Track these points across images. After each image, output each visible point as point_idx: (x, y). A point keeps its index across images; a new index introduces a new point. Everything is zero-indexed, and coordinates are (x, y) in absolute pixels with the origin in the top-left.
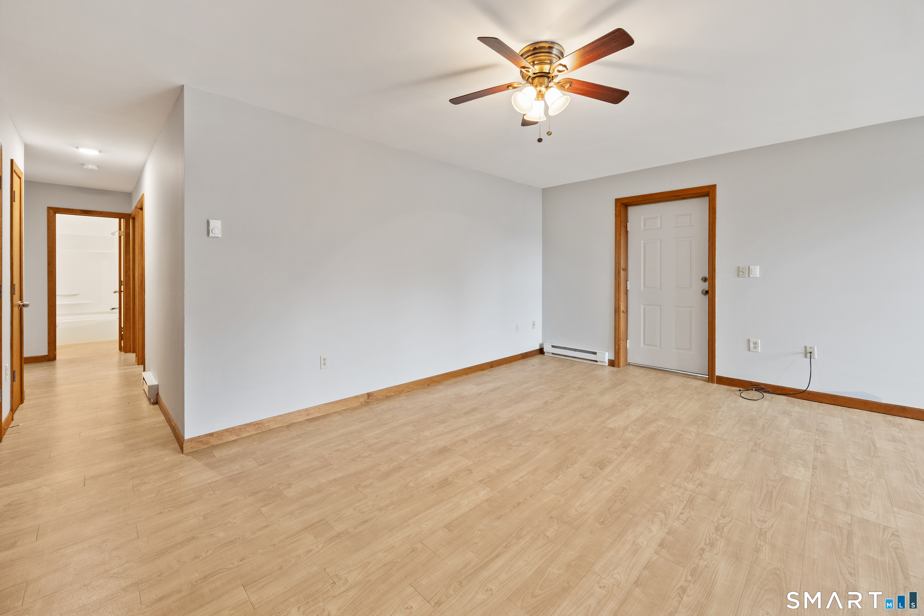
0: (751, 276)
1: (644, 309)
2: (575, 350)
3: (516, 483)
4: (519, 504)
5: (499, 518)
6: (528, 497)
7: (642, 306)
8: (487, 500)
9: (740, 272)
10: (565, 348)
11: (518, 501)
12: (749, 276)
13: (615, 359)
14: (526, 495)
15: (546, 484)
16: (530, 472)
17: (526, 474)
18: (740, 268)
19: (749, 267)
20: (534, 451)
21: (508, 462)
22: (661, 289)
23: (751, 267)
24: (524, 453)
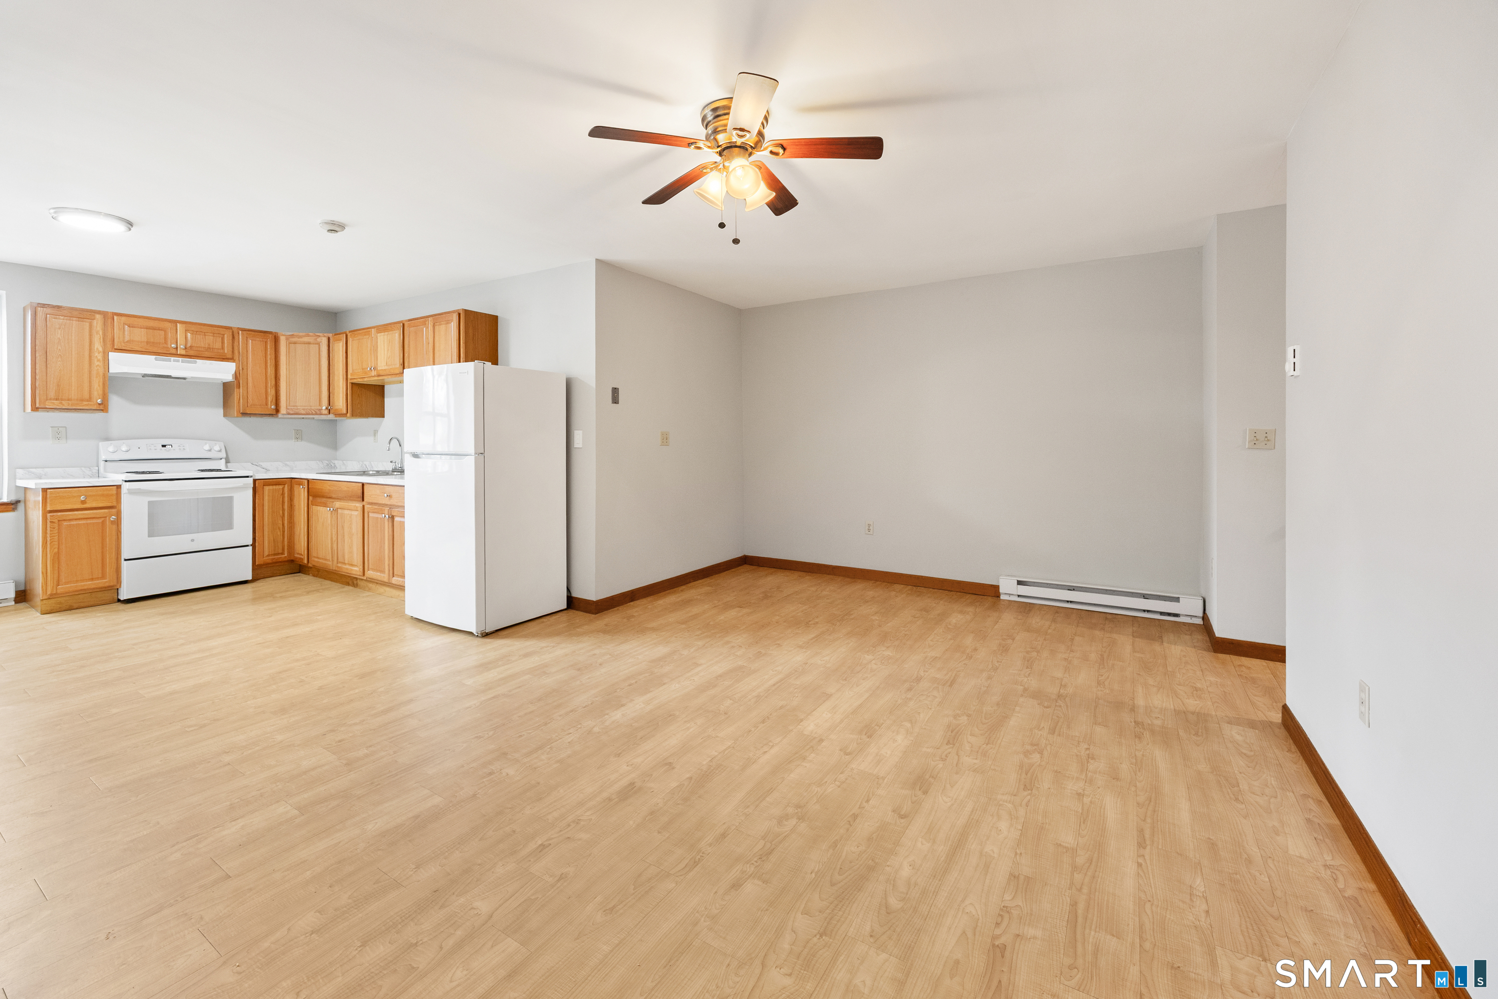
3: (771, 744)
4: (763, 722)
5: (781, 708)
6: (753, 729)
8: (802, 720)
11: (765, 724)
14: (756, 731)
15: (729, 747)
16: (753, 763)
17: (759, 758)
20: (748, 807)
21: (792, 775)
24: (768, 799)
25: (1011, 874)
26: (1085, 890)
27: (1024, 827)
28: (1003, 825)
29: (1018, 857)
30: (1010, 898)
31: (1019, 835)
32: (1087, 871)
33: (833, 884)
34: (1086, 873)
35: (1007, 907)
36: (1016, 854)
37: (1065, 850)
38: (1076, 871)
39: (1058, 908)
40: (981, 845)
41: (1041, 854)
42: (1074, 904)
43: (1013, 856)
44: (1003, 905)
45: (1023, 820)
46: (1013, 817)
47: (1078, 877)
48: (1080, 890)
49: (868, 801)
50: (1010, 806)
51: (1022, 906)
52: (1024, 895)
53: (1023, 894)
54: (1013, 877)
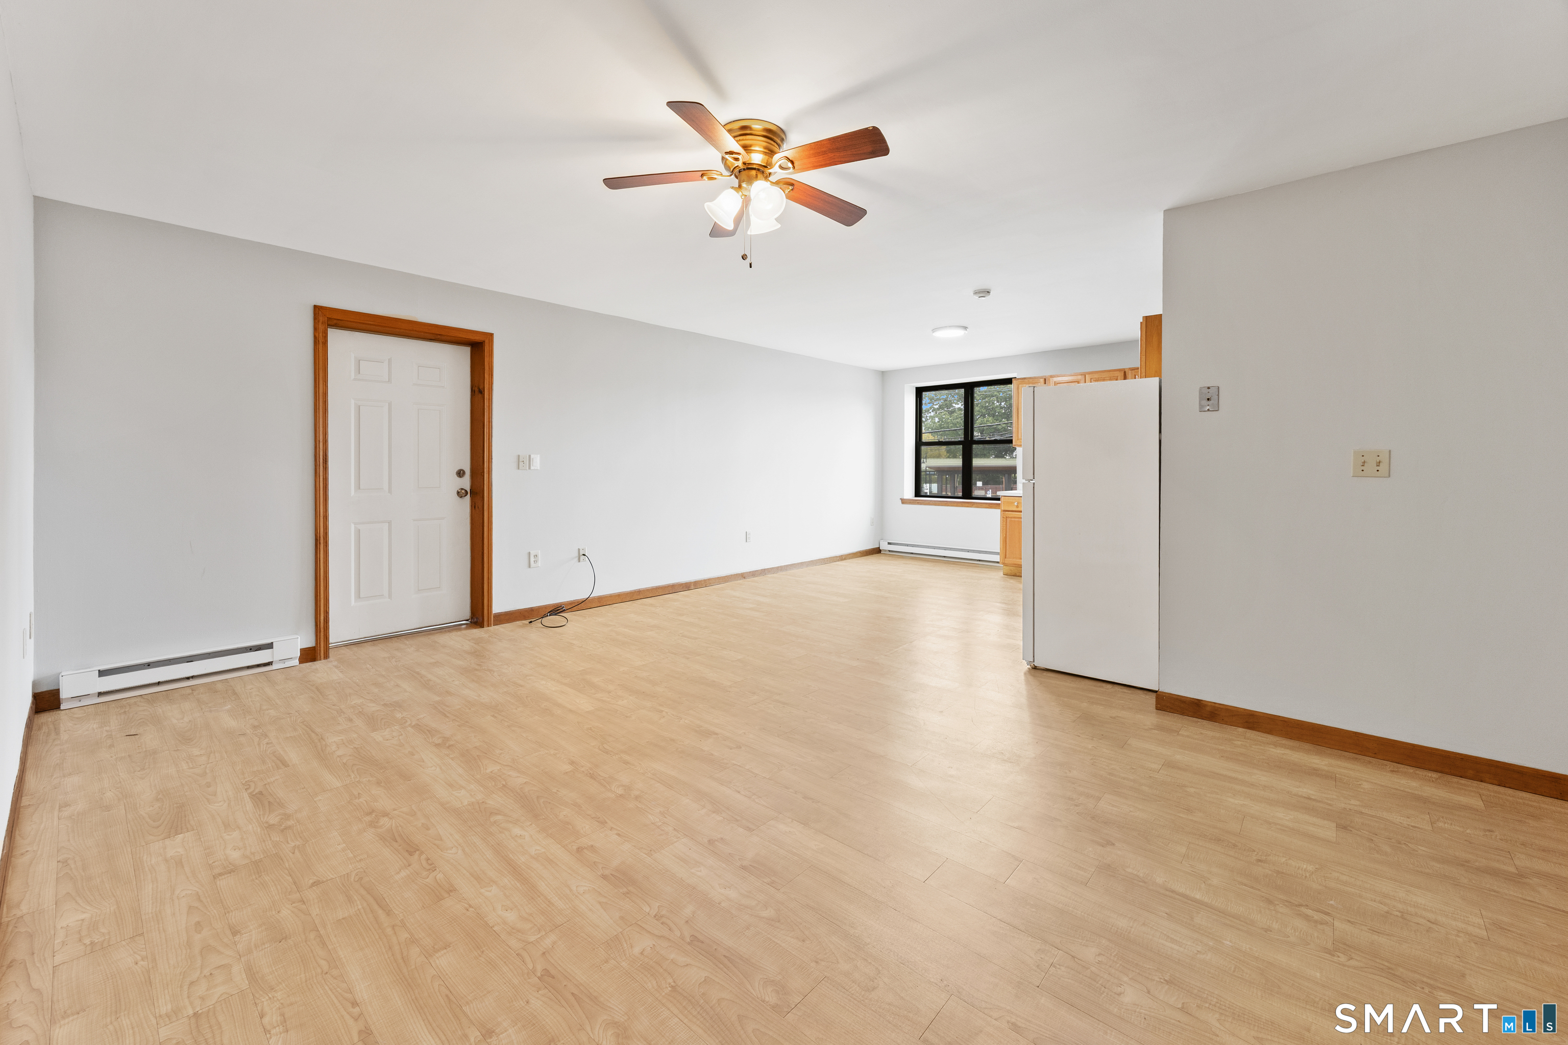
0: (532, 468)
1: (358, 532)
2: (190, 659)
7: (353, 526)
9: (520, 463)
10: (149, 665)
12: (530, 468)
13: (317, 643)
18: (520, 458)
19: (530, 456)
22: (390, 491)
23: (532, 456)
25: (455, 890)
26: (389, 931)
27: (493, 932)
28: (511, 917)
29: (466, 905)
30: (438, 877)
31: (488, 922)
32: (400, 948)
33: (538, 797)
34: (400, 945)
35: (433, 871)
36: (470, 906)
37: (436, 947)
38: (410, 939)
39: (399, 900)
40: (502, 886)
41: (453, 925)
42: (389, 913)
43: (470, 903)
44: (437, 870)
45: (502, 937)
46: (514, 931)
47: (404, 935)
48: (393, 927)
49: (618, 835)
50: (532, 939)
51: (425, 880)
52: (430, 886)
53: (432, 887)
54: (451, 890)
